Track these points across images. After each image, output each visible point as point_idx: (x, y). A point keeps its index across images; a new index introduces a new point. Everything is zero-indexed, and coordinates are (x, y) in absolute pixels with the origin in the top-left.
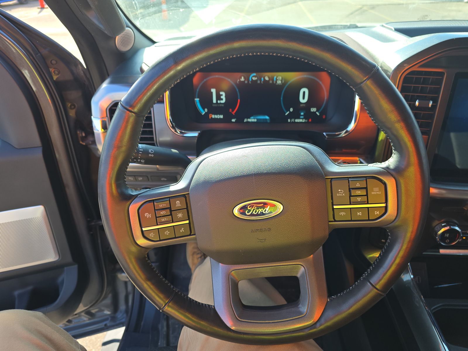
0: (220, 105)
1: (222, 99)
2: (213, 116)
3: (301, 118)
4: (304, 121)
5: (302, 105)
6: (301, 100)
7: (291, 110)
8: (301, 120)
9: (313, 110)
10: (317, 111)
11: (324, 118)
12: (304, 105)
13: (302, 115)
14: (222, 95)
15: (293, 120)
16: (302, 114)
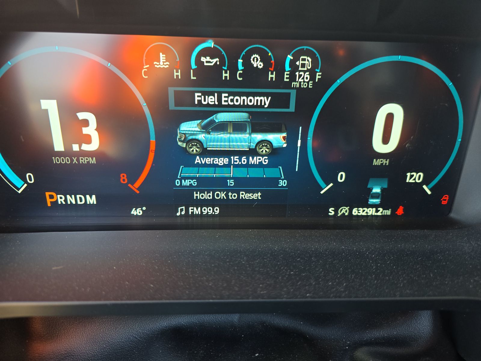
0: (84, 160)
1: (88, 139)
2: (60, 199)
3: (372, 206)
4: (381, 212)
5: (377, 162)
6: (378, 146)
7: (342, 177)
8: (371, 211)
9: (416, 177)
10: (426, 181)
11: (444, 203)
12: (386, 162)
13: (376, 196)
14: (86, 123)
15: (344, 210)
16: (377, 190)
